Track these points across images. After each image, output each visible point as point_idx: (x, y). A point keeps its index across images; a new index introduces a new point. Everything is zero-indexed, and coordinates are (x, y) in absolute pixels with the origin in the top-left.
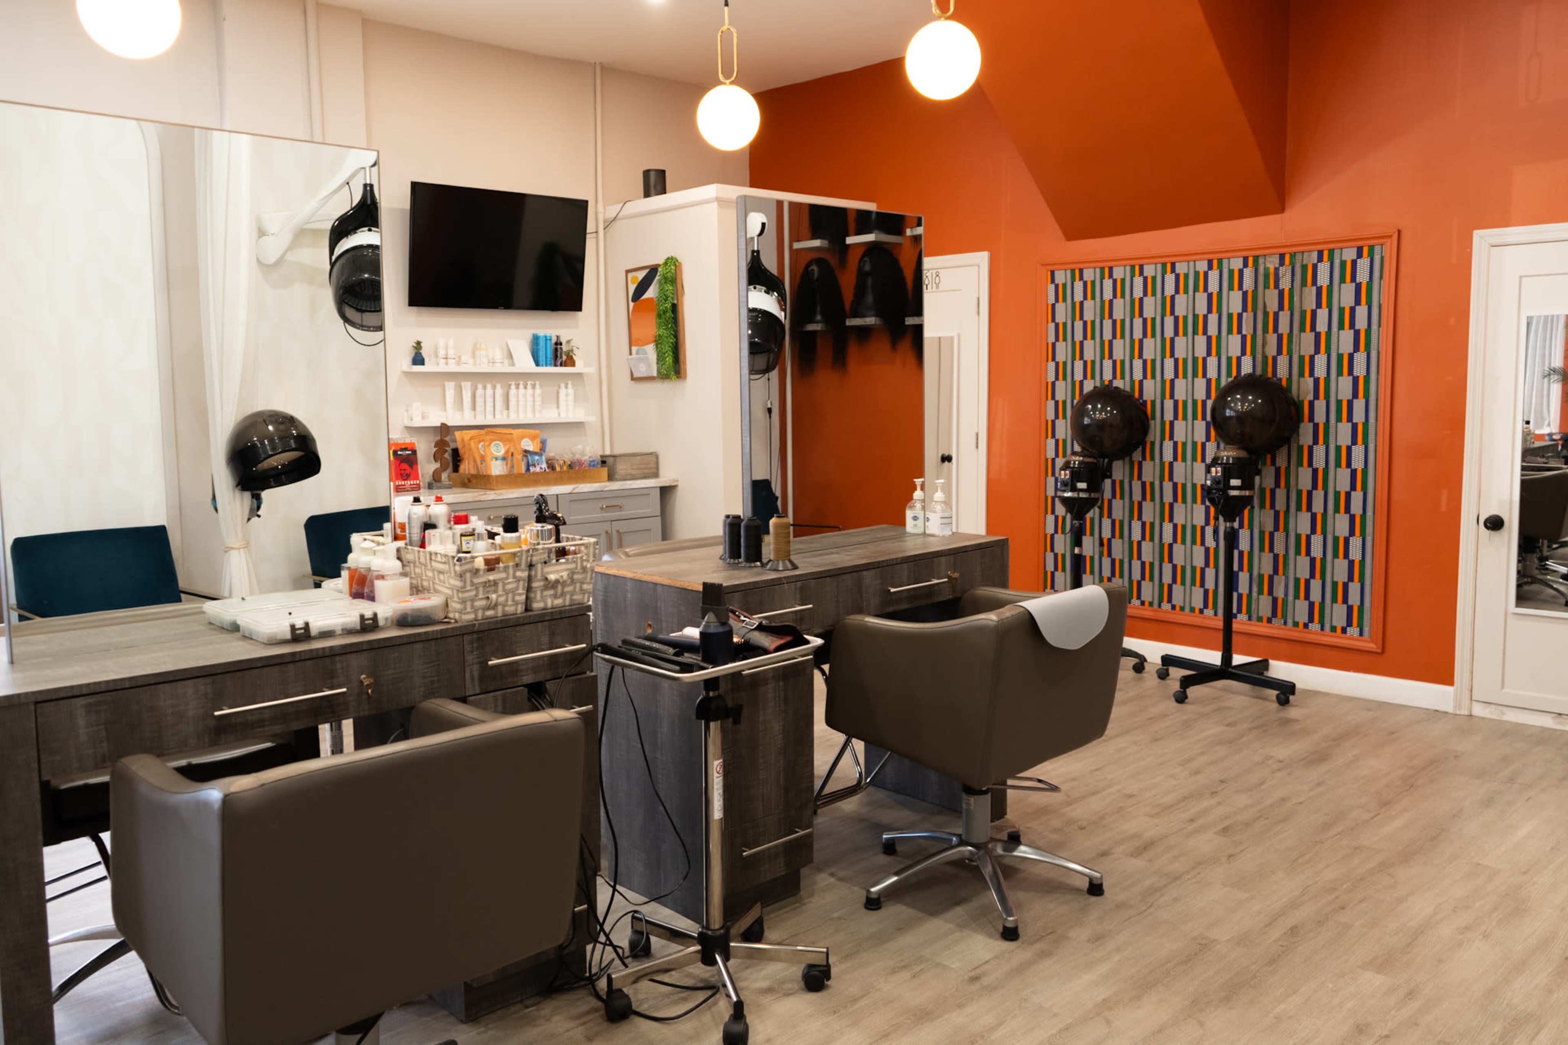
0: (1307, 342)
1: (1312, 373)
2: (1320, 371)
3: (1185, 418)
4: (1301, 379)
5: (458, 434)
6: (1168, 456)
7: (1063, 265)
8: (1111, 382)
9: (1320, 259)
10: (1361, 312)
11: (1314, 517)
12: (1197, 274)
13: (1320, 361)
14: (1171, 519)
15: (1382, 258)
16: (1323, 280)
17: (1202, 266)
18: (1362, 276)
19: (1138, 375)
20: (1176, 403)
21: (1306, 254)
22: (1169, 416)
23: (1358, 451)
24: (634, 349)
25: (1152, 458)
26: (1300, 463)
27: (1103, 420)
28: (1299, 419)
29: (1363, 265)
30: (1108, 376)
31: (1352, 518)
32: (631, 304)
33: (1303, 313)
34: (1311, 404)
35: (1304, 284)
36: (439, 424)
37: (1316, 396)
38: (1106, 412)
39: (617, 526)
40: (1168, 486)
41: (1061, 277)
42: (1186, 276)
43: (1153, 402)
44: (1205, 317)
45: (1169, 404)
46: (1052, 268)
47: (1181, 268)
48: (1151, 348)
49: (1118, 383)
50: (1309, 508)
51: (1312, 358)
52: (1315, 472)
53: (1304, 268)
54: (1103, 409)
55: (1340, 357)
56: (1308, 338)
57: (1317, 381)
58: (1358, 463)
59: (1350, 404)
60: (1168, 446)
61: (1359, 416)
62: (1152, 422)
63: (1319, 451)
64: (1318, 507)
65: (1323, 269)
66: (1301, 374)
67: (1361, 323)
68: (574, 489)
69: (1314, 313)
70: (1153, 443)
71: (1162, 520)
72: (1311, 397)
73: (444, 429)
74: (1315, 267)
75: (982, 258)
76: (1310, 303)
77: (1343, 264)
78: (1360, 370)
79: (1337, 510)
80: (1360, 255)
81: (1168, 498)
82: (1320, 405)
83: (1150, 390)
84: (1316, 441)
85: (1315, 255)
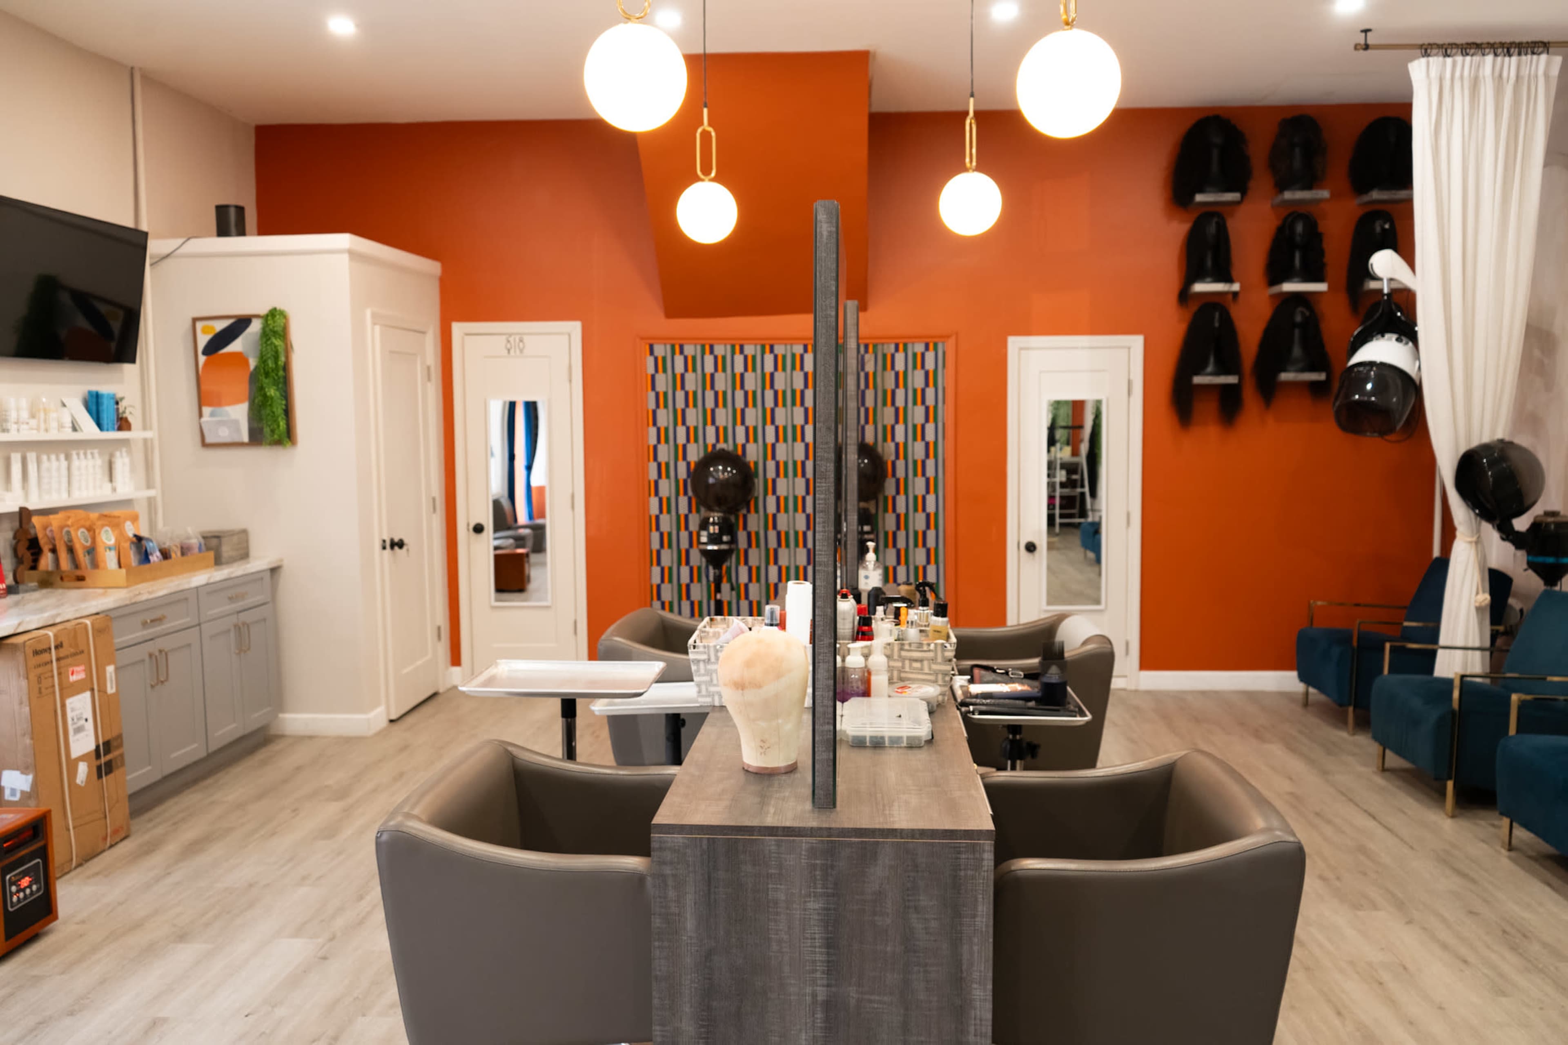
0: (888, 416)
1: (893, 439)
2: (900, 437)
3: (786, 475)
4: (885, 444)
5: (35, 520)
6: (771, 508)
7: (663, 340)
8: (714, 446)
9: (897, 350)
10: (930, 392)
11: (898, 552)
12: (793, 356)
13: (900, 429)
14: (776, 562)
15: (944, 353)
16: (900, 366)
17: (798, 349)
18: (930, 365)
19: (741, 439)
20: (778, 464)
21: (885, 346)
22: (771, 474)
23: (931, 499)
24: (206, 410)
25: (757, 511)
26: (886, 510)
27: (727, 480)
28: (884, 476)
29: (930, 357)
30: (711, 439)
31: (928, 551)
32: (202, 359)
33: (885, 392)
34: (894, 464)
35: (884, 368)
36: (16, 509)
37: (897, 457)
38: (728, 472)
39: (243, 617)
40: (772, 535)
41: (659, 350)
42: (784, 357)
43: (756, 463)
44: (802, 392)
45: (771, 465)
46: (651, 342)
47: (779, 350)
48: (752, 416)
49: (721, 445)
50: (894, 545)
51: (893, 428)
52: (898, 517)
53: (884, 356)
54: (725, 470)
55: (915, 427)
56: (889, 411)
57: (897, 445)
58: (931, 508)
59: (924, 463)
60: (771, 501)
61: (930, 472)
62: (756, 481)
63: (901, 500)
64: (901, 544)
65: (900, 358)
66: (885, 439)
67: (930, 401)
68: (209, 578)
69: (893, 393)
70: (757, 499)
71: (767, 563)
72: (893, 458)
73: (24, 514)
74: (893, 356)
75: (575, 328)
76: (890, 384)
77: (915, 355)
78: (930, 436)
79: (916, 545)
80: (927, 348)
81: (773, 543)
82: (900, 464)
83: (753, 453)
84: (898, 492)
85: (892, 348)
